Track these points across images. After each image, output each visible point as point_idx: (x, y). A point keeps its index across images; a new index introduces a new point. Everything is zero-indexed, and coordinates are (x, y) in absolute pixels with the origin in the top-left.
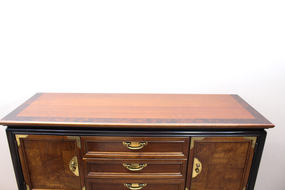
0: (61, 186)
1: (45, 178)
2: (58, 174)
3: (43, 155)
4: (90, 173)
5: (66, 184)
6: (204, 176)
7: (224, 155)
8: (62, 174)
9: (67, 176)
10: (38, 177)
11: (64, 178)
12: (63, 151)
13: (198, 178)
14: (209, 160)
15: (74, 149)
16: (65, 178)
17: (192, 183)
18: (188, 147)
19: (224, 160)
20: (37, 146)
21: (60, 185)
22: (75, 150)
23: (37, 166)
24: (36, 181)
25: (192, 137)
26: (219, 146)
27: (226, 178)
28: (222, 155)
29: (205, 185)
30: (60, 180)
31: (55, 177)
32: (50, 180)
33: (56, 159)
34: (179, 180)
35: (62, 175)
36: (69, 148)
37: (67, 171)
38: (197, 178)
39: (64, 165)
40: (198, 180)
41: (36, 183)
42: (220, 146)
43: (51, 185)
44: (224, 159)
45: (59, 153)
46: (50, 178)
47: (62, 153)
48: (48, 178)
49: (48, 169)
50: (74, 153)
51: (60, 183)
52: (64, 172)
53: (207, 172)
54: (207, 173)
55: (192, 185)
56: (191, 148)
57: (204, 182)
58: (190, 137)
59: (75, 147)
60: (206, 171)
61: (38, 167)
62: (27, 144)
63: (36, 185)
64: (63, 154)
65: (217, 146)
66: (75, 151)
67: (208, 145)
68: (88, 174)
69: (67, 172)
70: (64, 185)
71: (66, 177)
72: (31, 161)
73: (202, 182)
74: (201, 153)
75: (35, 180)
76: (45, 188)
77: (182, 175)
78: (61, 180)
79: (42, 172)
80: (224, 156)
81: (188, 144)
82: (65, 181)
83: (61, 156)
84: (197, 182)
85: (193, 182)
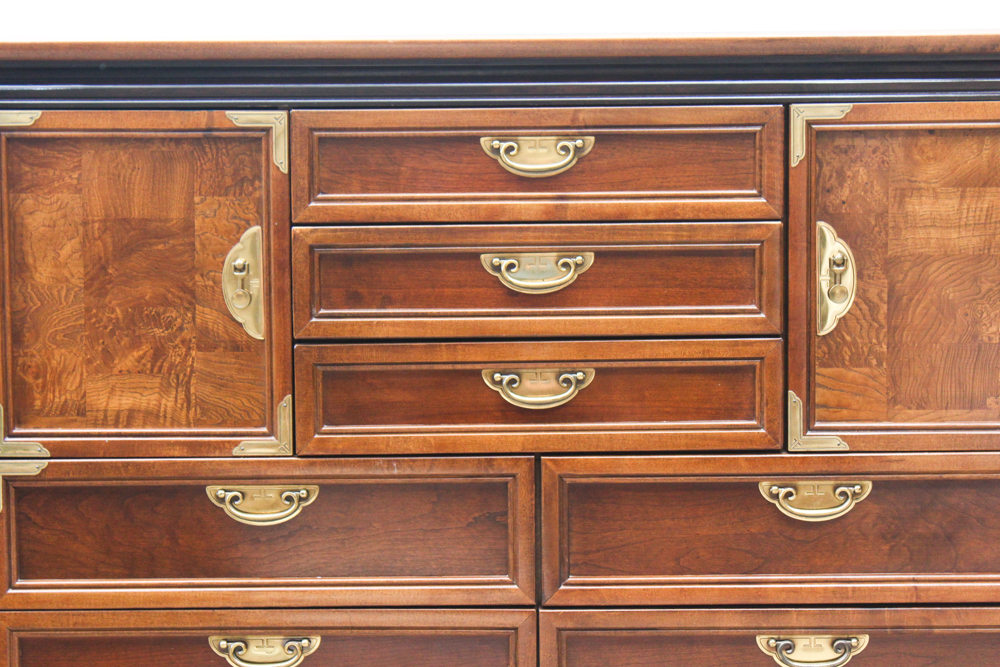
0: (168, 403)
1: (89, 362)
2: (158, 332)
3: (97, 225)
4: (322, 311)
5: (192, 390)
6: (876, 325)
7: (961, 204)
8: (181, 329)
9: (206, 341)
10: (57, 353)
11: (188, 354)
12: (197, 199)
13: (848, 338)
14: (887, 234)
15: (252, 185)
16: (193, 353)
17: (817, 370)
18: (779, 157)
19: (963, 234)
20: (75, 176)
21: (164, 401)
22: (260, 187)
23: (59, 291)
24: (40, 381)
25: (793, 107)
26: (929, 158)
27: (986, 339)
28: (948, 205)
29: (884, 380)
30: (166, 365)
31: (141, 353)
32: (116, 371)
33: (160, 247)
34: (751, 343)
35: (178, 341)
36: (228, 181)
37: (207, 310)
38: (843, 338)
39: (197, 277)
40: (846, 349)
41: (37, 396)
42: (931, 154)
43: (114, 404)
44: (959, 227)
45: (176, 214)
46: (116, 362)
47: (190, 207)
48: (108, 356)
49: (114, 302)
50: (251, 206)
51: (165, 389)
52: (194, 318)
53: (889, 303)
54: (885, 306)
55: (819, 379)
56: (794, 163)
57: (880, 364)
58: (787, 104)
59: (258, 177)
60: (879, 295)
61: (63, 293)
62: (27, 169)
63: (38, 403)
64: (197, 213)
65: (918, 157)
66: (257, 194)
67: (874, 152)
68: (311, 316)
69: (207, 315)
70: (182, 396)
71: (199, 349)
72: (30, 260)
73: (868, 364)
74: (846, 191)
75: (37, 377)
76: (79, 418)
77: (763, 316)
78: (172, 366)
79: (82, 322)
80: (959, 211)
81: (780, 138)
82: (192, 371)
83: (188, 227)
84: (844, 365)
85: (824, 365)
